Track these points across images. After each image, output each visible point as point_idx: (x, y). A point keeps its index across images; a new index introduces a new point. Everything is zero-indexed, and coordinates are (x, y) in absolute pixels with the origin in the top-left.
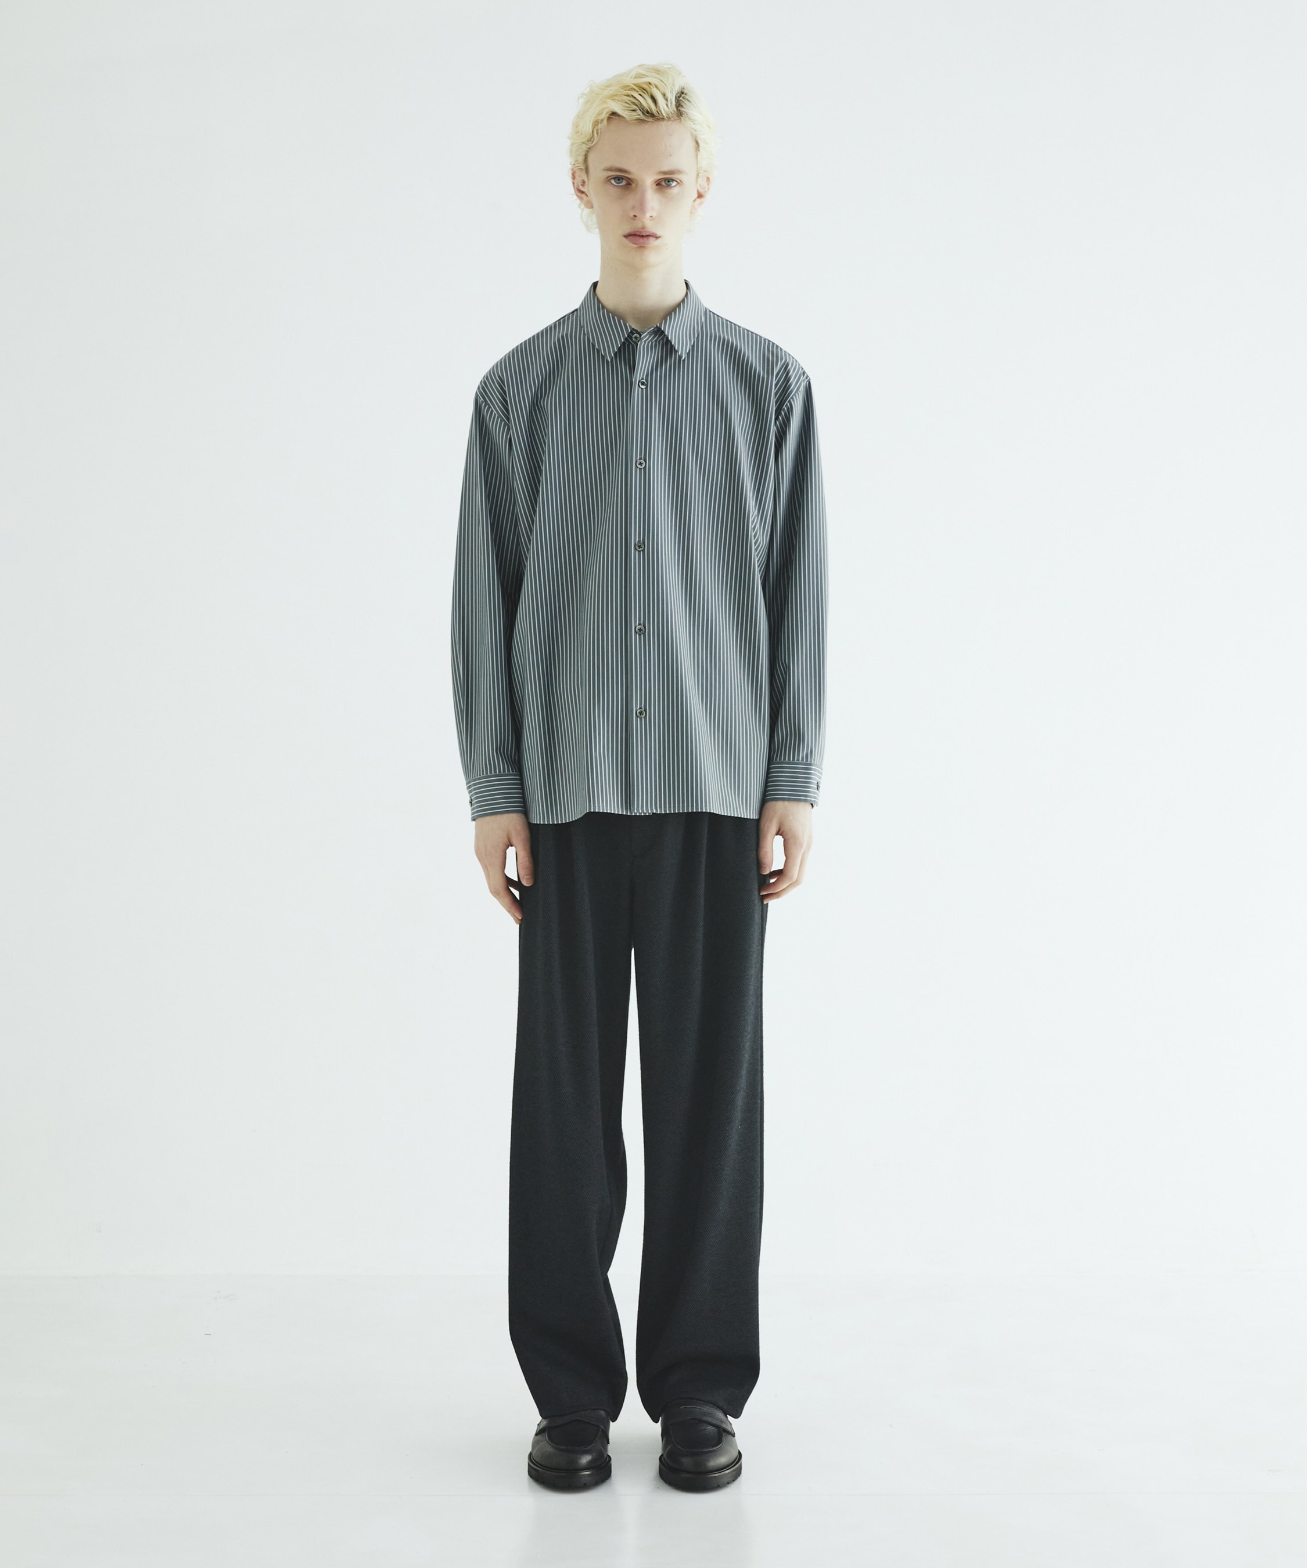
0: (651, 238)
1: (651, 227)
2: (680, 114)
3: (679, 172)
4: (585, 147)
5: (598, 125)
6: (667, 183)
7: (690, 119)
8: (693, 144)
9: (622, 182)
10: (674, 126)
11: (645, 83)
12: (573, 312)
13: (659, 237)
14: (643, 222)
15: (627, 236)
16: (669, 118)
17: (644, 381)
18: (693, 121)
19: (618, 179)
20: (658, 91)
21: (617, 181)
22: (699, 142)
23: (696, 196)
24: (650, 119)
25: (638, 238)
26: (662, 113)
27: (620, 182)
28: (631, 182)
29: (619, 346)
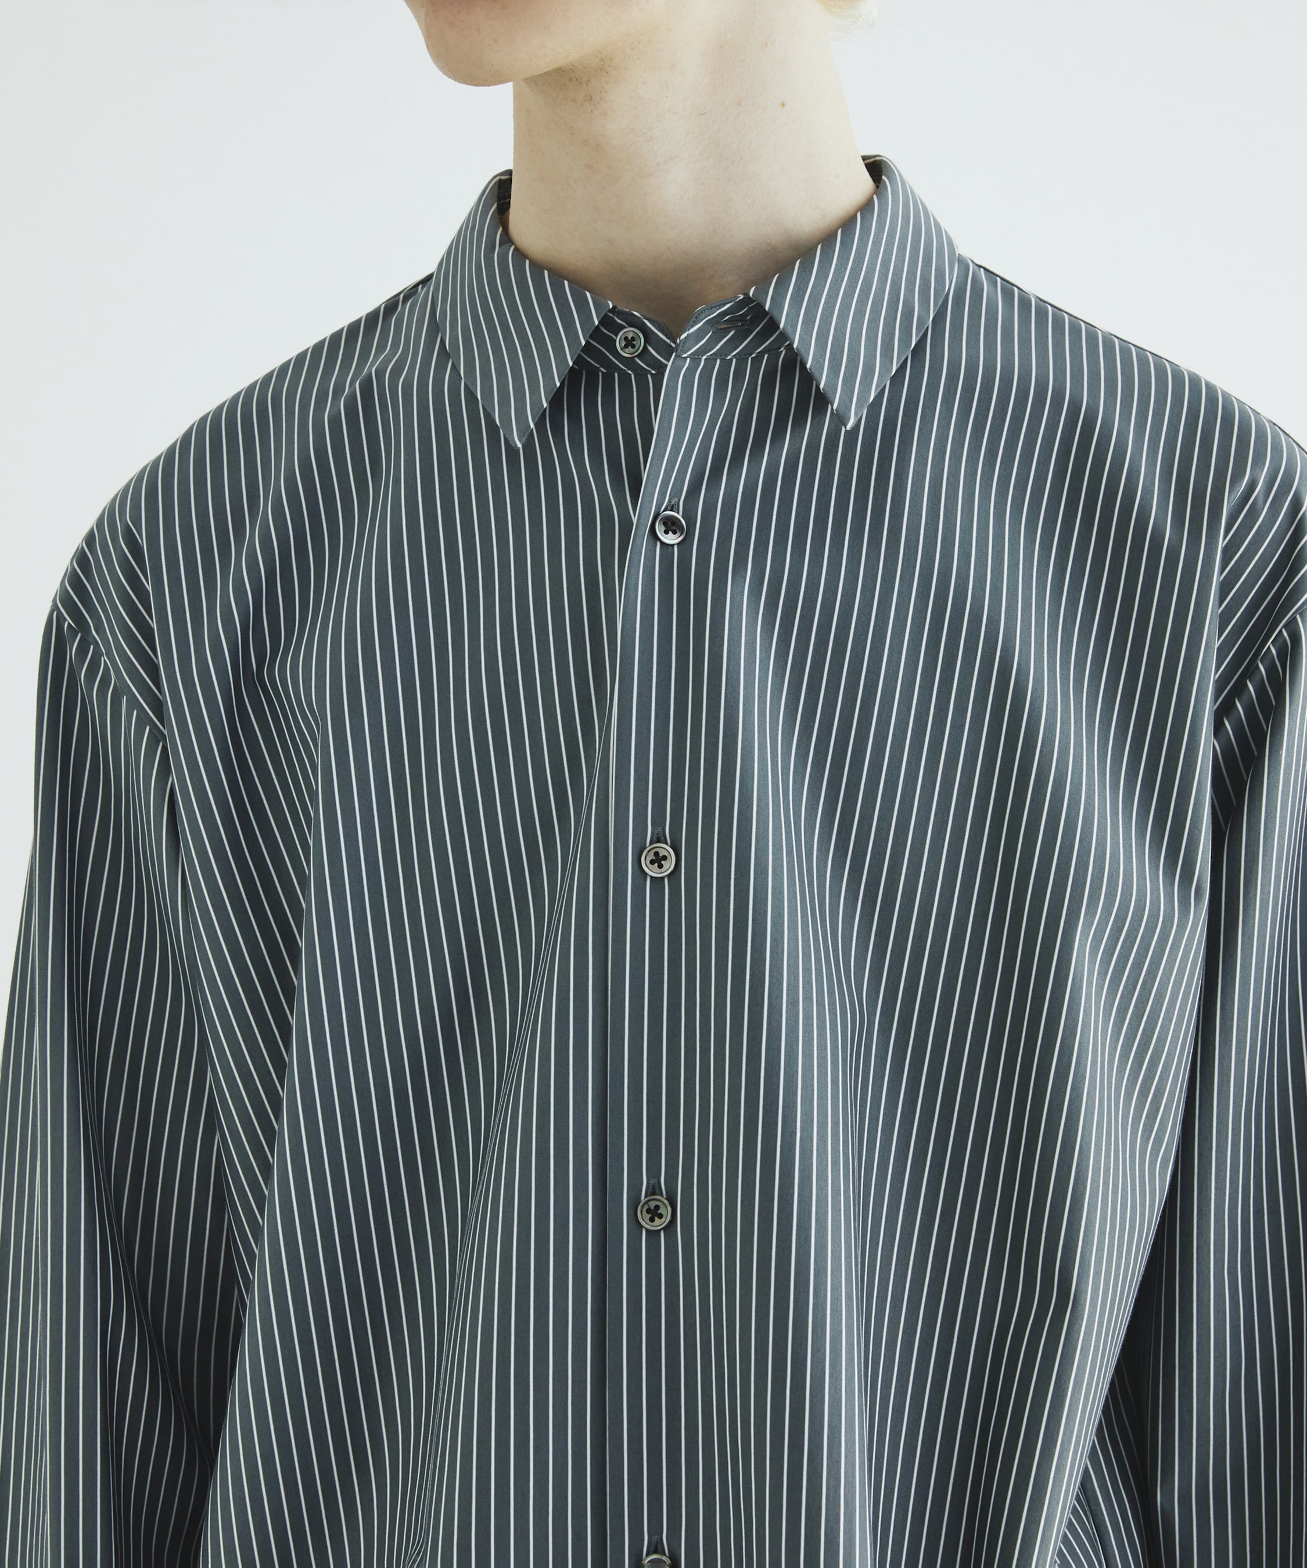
29: (558, 384)
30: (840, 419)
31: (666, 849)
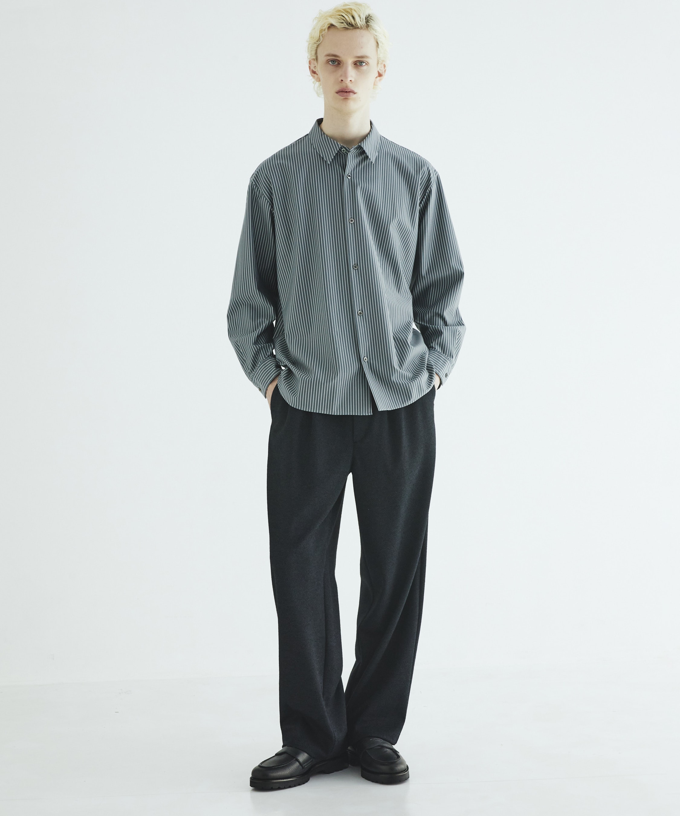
0: (351, 94)
1: (351, 87)
2: (368, 26)
3: (367, 57)
4: (315, 46)
5: (322, 32)
6: (360, 63)
7: (373, 29)
8: (375, 43)
9: (335, 63)
10: (364, 32)
11: (349, 9)
12: (306, 136)
13: (356, 93)
14: (346, 84)
15: (337, 93)
16: (361, 28)
17: (350, 174)
18: (375, 30)
19: (333, 61)
20: (356, 13)
21: (333, 63)
22: (379, 42)
23: (377, 75)
24: (351, 28)
25: (343, 93)
26: (358, 25)
27: (334, 63)
28: (340, 62)
29: (335, 155)
30: (372, 162)
31: (353, 219)
